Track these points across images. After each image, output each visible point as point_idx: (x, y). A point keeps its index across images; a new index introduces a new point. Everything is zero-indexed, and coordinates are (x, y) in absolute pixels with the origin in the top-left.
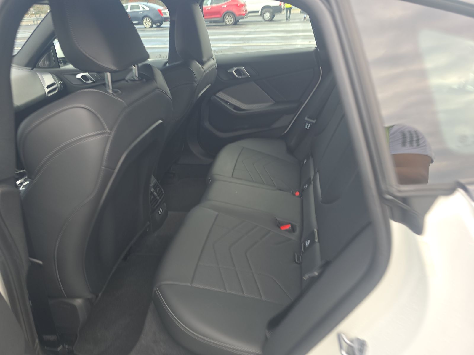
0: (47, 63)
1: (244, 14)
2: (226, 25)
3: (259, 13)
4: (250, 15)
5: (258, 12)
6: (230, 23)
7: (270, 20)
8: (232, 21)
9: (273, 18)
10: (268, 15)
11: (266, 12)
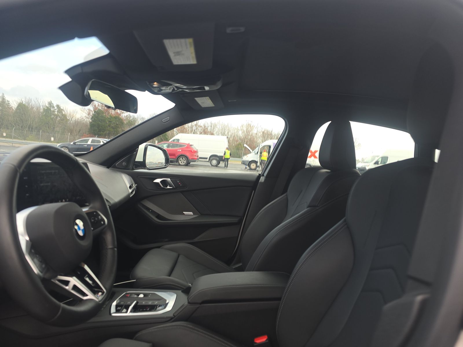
0: (124, 164)
1: (196, 159)
2: (180, 165)
3: (208, 160)
4: (200, 160)
5: (207, 158)
7: (216, 166)
8: (185, 163)
9: (218, 165)
10: (214, 162)
11: (213, 159)
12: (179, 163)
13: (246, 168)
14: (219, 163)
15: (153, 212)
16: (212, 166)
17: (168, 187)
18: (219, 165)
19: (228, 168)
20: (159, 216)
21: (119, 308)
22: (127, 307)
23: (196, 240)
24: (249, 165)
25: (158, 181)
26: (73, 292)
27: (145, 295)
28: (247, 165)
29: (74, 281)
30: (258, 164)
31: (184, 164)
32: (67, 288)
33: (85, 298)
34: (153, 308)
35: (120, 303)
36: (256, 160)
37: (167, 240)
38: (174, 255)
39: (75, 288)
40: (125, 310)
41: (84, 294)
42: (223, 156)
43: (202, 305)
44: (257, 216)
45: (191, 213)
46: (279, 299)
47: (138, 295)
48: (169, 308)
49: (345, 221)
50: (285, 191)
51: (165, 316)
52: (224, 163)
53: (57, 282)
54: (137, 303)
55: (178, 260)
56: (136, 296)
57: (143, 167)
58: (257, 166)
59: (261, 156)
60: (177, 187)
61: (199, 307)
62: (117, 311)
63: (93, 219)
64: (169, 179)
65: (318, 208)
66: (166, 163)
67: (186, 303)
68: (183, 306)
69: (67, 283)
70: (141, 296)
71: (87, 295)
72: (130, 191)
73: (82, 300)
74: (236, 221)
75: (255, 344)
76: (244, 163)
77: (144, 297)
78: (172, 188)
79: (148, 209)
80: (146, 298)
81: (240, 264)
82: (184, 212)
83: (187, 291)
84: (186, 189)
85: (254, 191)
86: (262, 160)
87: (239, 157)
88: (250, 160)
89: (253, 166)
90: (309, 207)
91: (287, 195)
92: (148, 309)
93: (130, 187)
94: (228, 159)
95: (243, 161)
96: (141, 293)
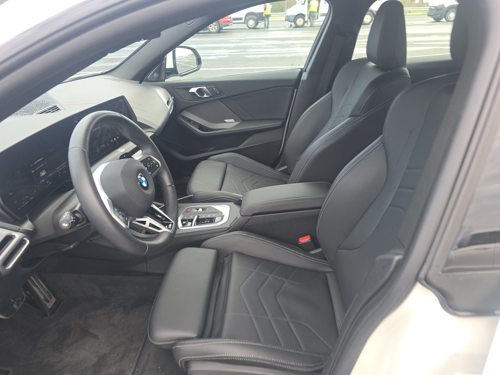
0: (156, 75)
1: (229, 21)
2: (210, 33)
3: (243, 21)
4: (234, 22)
5: (241, 19)
6: (214, 30)
7: (255, 28)
8: (216, 28)
9: (256, 26)
10: (251, 23)
11: (250, 19)
12: (209, 30)
13: (291, 26)
14: (257, 23)
15: (195, 123)
16: (250, 28)
17: (205, 96)
18: (258, 27)
19: (269, 29)
20: (201, 127)
21: (184, 222)
22: (191, 221)
23: (241, 147)
24: (295, 21)
25: (194, 90)
26: (150, 228)
27: (203, 209)
28: (292, 22)
29: (149, 220)
30: (306, 18)
31: (216, 30)
32: (145, 226)
33: (160, 231)
34: (212, 220)
35: (184, 217)
36: (304, 14)
37: (212, 148)
38: (223, 165)
39: (151, 225)
40: (189, 224)
41: (159, 229)
42: (262, 13)
43: (253, 217)
44: (300, 119)
45: (232, 120)
46: (320, 208)
47: (198, 209)
48: (225, 219)
49: (382, 139)
50: (329, 89)
51: (223, 227)
52: (264, 22)
53: (137, 223)
54: (198, 216)
55: (227, 170)
56: (196, 210)
57: (175, 74)
58: (305, 22)
59: (309, 6)
60: (214, 94)
61: (250, 218)
62: (184, 225)
63: (149, 165)
64: (205, 87)
65: (359, 118)
66: (199, 64)
67: (239, 216)
68: (236, 218)
69: (144, 223)
70: (200, 210)
71: (161, 229)
72: (169, 107)
73: (158, 233)
74: (279, 125)
75: (300, 243)
76: (288, 19)
77: (203, 211)
78: (209, 96)
79: (189, 121)
80: (204, 212)
81: (286, 167)
82: (225, 120)
83: (239, 203)
84: (224, 95)
85: (296, 89)
86: (310, 12)
87: (282, 12)
88: (296, 14)
89: (300, 21)
90: (351, 116)
91: (331, 94)
92: (208, 222)
93: (168, 103)
94: (268, 16)
95: (287, 17)
96: (200, 207)
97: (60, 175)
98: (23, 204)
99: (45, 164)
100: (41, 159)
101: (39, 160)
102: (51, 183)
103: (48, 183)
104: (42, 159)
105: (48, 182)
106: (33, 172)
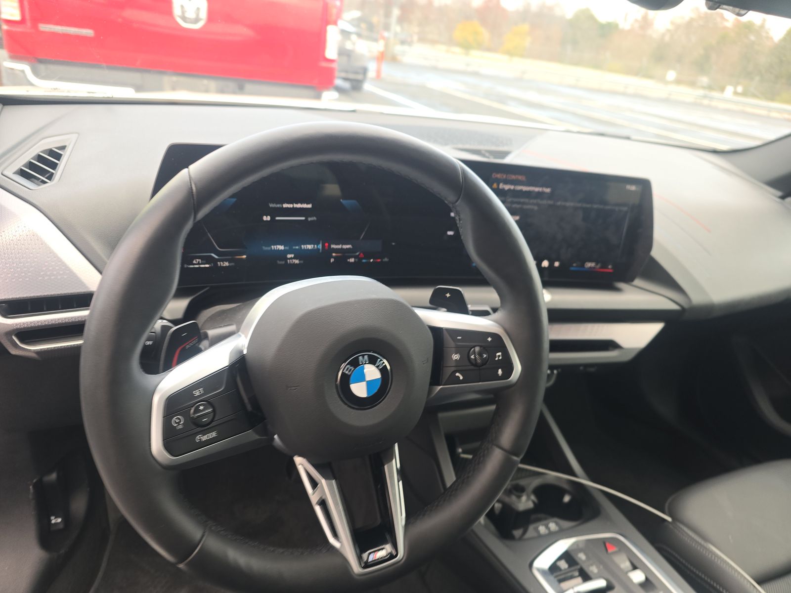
21: (563, 566)
26: (318, 511)
27: (646, 582)
29: (325, 488)
32: (311, 494)
35: (582, 550)
54: (611, 587)
56: (628, 564)
62: (552, 570)
70: (638, 577)
71: (338, 538)
77: (639, 587)
96: (645, 569)
97: (332, 260)
98: (194, 262)
99: (310, 219)
100: (305, 206)
101: (299, 206)
102: (297, 262)
103: (291, 258)
104: (310, 206)
105: (289, 256)
106: (267, 218)
